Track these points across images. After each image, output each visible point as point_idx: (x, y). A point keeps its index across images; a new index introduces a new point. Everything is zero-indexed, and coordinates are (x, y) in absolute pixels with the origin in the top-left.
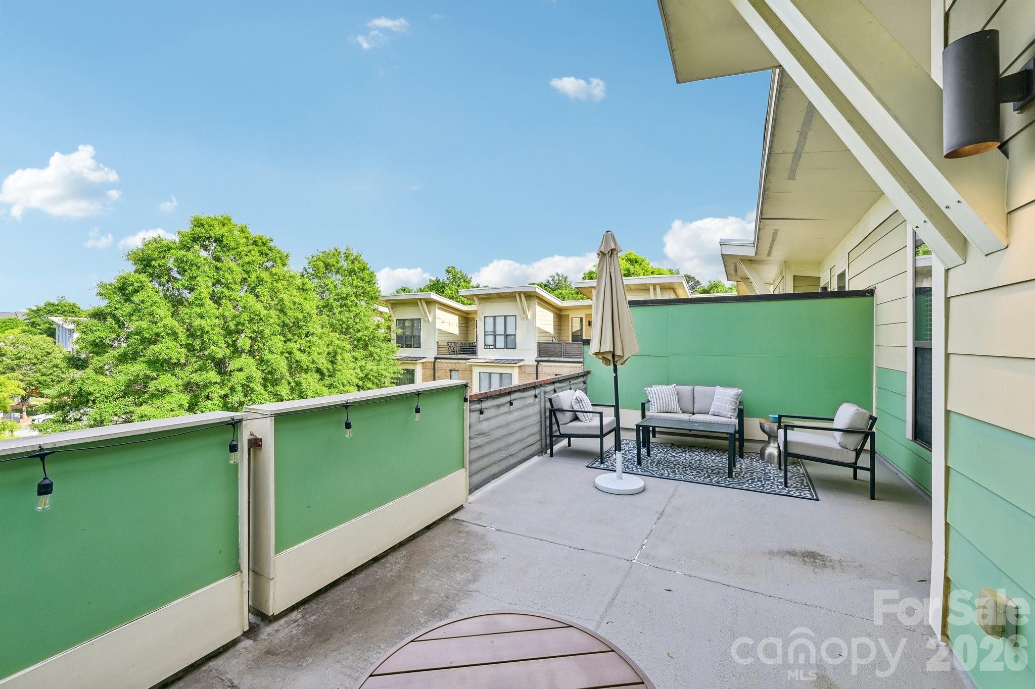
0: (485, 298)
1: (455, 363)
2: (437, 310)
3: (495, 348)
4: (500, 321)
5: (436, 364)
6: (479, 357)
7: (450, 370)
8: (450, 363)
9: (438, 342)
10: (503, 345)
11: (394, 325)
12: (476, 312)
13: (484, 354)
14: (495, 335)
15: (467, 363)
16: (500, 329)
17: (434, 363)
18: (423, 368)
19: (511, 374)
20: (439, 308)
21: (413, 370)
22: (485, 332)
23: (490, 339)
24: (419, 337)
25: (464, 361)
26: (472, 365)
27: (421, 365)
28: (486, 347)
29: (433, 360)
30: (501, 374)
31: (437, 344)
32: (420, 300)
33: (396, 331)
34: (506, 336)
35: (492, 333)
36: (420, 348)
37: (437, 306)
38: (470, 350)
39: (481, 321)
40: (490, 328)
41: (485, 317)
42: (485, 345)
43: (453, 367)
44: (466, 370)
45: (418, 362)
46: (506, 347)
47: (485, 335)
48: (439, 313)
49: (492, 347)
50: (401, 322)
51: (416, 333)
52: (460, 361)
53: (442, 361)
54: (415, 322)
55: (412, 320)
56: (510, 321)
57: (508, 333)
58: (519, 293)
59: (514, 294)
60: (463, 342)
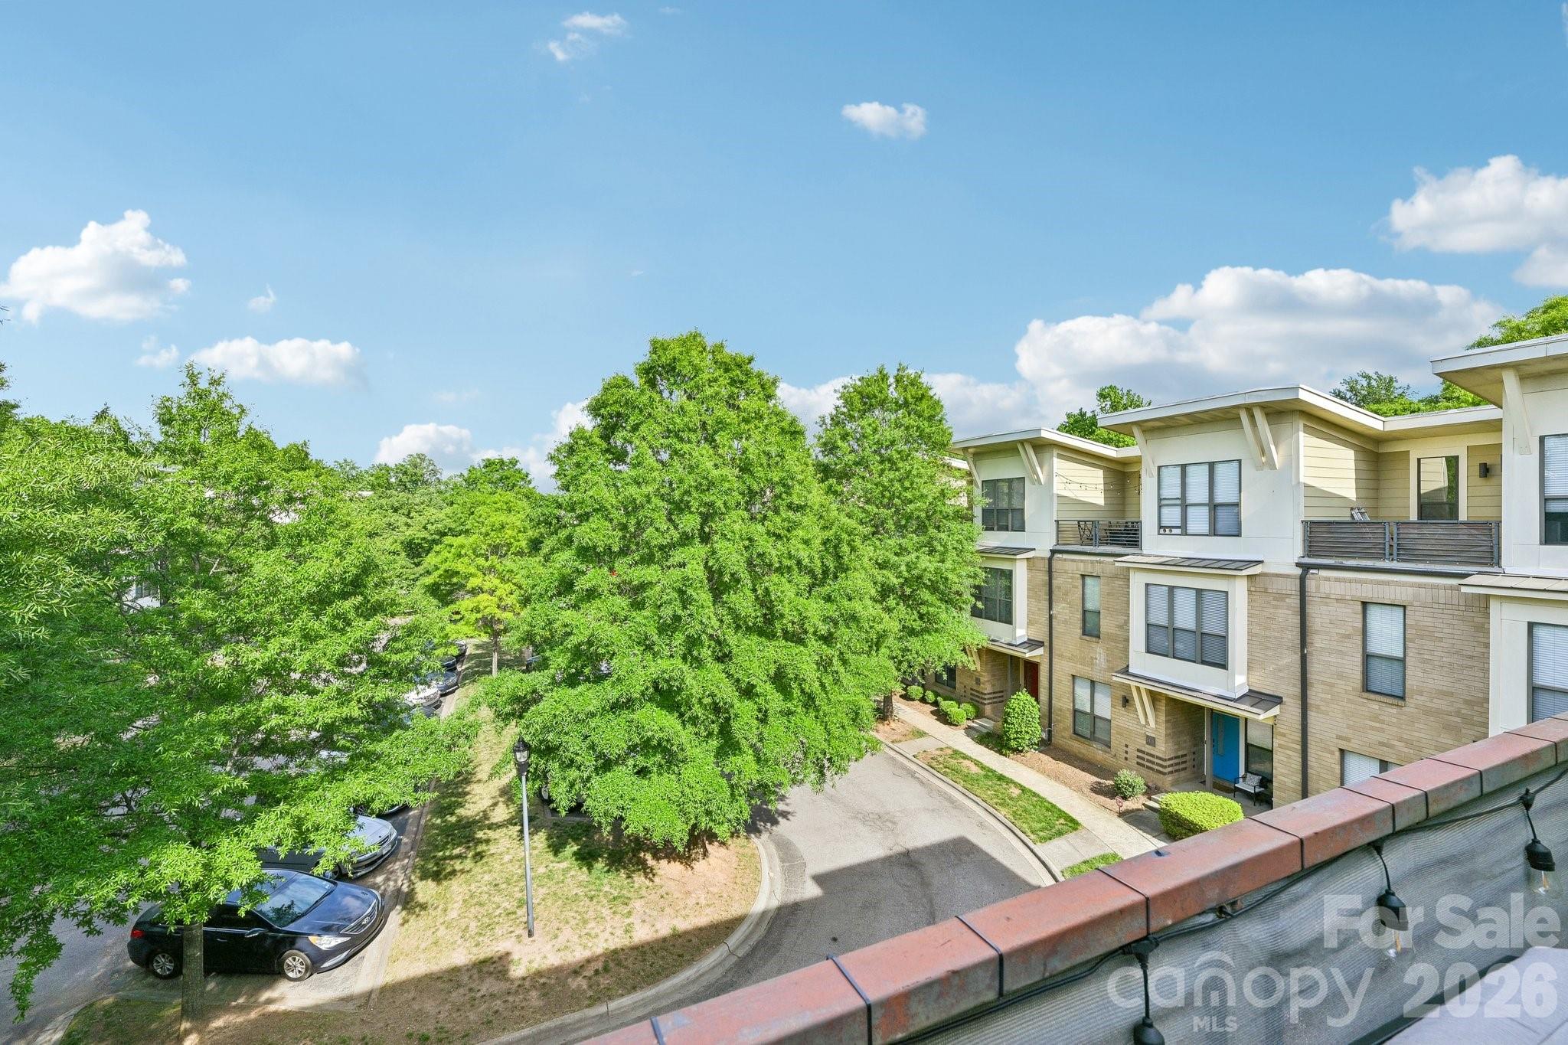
0: (1159, 429)
1: (1092, 562)
2: (1055, 460)
3: (1185, 533)
4: (1198, 479)
5: (1055, 564)
6: (1144, 552)
7: (1083, 576)
8: (1082, 561)
9: (1057, 521)
10: (1205, 529)
11: (978, 491)
12: (1138, 461)
13: (1155, 545)
14: (1184, 506)
15: (1117, 564)
16: (1198, 492)
17: (1050, 560)
18: (1029, 569)
19: (1227, 593)
20: (1060, 456)
21: (1011, 572)
22: (1160, 500)
23: (1172, 516)
24: (1022, 510)
25: (1111, 559)
26: (1129, 568)
27: (1025, 563)
28: (1162, 531)
29: (1048, 555)
30: (1199, 592)
31: (1055, 524)
32: (1022, 442)
33: (981, 502)
34: (1214, 507)
35: (1179, 502)
36: (1023, 530)
37: (1055, 452)
38: (1128, 536)
39: (1151, 476)
40: (1172, 490)
41: (1159, 468)
42: (1160, 527)
43: (1089, 570)
44: (1115, 577)
45: (1018, 557)
46: (1214, 532)
47: (1160, 507)
48: (1059, 465)
49: (1178, 531)
50: (991, 486)
51: (1016, 505)
52: (1103, 559)
53: (1065, 556)
54: (1015, 484)
55: (1010, 481)
56: (1225, 476)
57: (1221, 497)
58: (1249, 408)
59: (1235, 411)
60: (1114, 521)
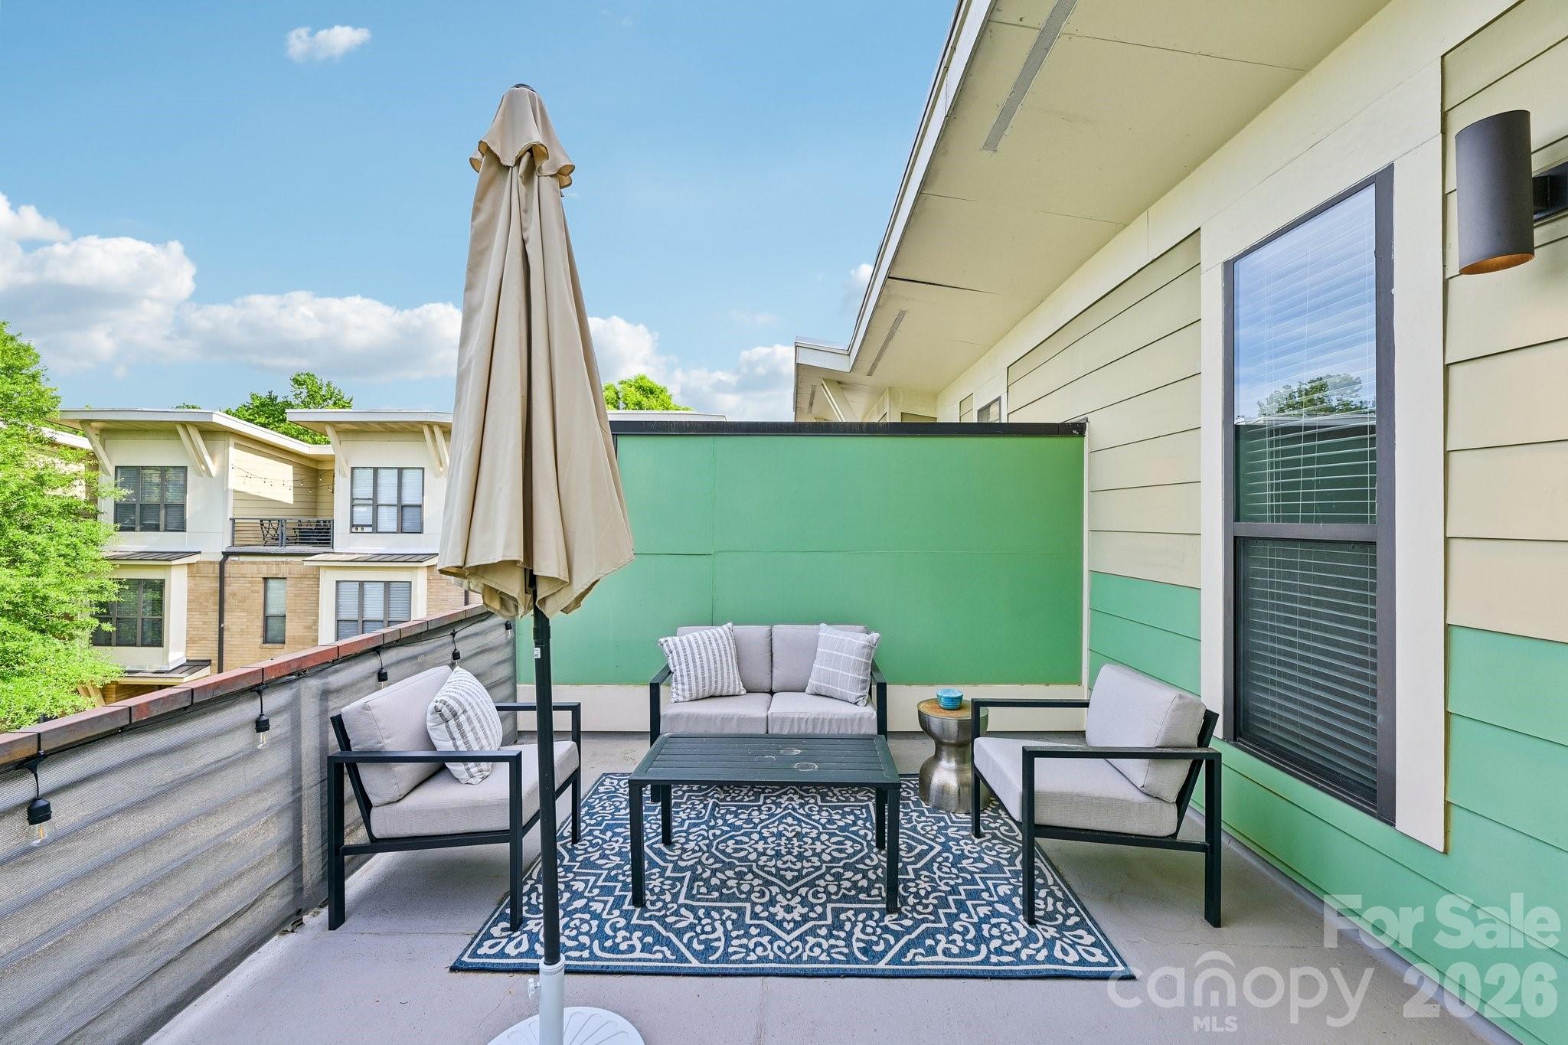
0: (353, 431)
1: (277, 564)
2: (232, 450)
3: (376, 531)
4: (388, 480)
5: (228, 568)
6: (336, 550)
7: (266, 579)
8: (264, 563)
9: (233, 520)
10: (394, 527)
11: (107, 482)
12: (331, 459)
13: (345, 542)
14: (376, 506)
15: (305, 564)
16: (387, 494)
17: (222, 564)
18: (191, 576)
19: (410, 582)
20: (237, 446)
21: (162, 582)
22: (352, 499)
23: (364, 514)
24: (182, 507)
25: (299, 559)
26: (319, 567)
27: (185, 569)
28: (354, 530)
29: (220, 557)
30: (387, 584)
31: (230, 523)
32: (184, 425)
33: (111, 494)
34: (402, 508)
35: (371, 502)
36: (183, 530)
37: (232, 441)
38: (320, 535)
39: (344, 475)
40: (364, 490)
41: (353, 469)
42: (353, 526)
43: (273, 571)
44: (304, 577)
45: (174, 563)
46: (401, 530)
47: (352, 506)
48: (237, 456)
49: (370, 529)
50: (130, 474)
51: (171, 497)
52: (290, 559)
53: (242, 559)
54: (171, 475)
55: (163, 470)
56: (411, 479)
57: (406, 501)
58: (430, 425)
59: (420, 426)
60: (304, 519)
